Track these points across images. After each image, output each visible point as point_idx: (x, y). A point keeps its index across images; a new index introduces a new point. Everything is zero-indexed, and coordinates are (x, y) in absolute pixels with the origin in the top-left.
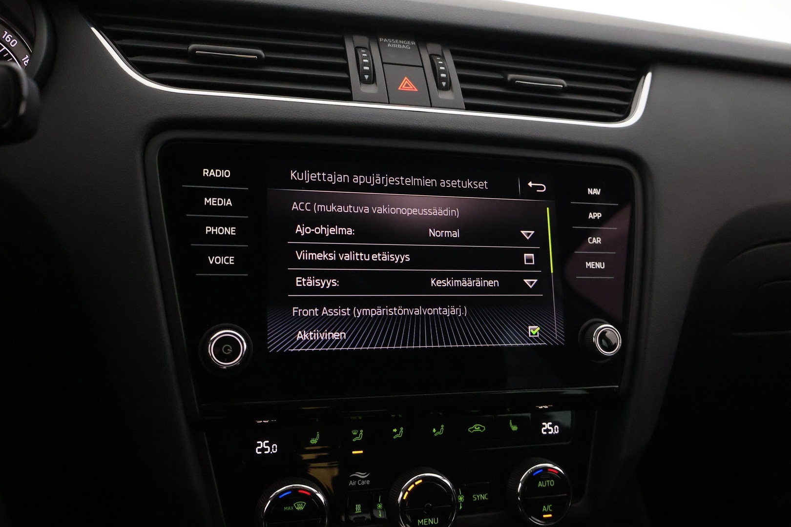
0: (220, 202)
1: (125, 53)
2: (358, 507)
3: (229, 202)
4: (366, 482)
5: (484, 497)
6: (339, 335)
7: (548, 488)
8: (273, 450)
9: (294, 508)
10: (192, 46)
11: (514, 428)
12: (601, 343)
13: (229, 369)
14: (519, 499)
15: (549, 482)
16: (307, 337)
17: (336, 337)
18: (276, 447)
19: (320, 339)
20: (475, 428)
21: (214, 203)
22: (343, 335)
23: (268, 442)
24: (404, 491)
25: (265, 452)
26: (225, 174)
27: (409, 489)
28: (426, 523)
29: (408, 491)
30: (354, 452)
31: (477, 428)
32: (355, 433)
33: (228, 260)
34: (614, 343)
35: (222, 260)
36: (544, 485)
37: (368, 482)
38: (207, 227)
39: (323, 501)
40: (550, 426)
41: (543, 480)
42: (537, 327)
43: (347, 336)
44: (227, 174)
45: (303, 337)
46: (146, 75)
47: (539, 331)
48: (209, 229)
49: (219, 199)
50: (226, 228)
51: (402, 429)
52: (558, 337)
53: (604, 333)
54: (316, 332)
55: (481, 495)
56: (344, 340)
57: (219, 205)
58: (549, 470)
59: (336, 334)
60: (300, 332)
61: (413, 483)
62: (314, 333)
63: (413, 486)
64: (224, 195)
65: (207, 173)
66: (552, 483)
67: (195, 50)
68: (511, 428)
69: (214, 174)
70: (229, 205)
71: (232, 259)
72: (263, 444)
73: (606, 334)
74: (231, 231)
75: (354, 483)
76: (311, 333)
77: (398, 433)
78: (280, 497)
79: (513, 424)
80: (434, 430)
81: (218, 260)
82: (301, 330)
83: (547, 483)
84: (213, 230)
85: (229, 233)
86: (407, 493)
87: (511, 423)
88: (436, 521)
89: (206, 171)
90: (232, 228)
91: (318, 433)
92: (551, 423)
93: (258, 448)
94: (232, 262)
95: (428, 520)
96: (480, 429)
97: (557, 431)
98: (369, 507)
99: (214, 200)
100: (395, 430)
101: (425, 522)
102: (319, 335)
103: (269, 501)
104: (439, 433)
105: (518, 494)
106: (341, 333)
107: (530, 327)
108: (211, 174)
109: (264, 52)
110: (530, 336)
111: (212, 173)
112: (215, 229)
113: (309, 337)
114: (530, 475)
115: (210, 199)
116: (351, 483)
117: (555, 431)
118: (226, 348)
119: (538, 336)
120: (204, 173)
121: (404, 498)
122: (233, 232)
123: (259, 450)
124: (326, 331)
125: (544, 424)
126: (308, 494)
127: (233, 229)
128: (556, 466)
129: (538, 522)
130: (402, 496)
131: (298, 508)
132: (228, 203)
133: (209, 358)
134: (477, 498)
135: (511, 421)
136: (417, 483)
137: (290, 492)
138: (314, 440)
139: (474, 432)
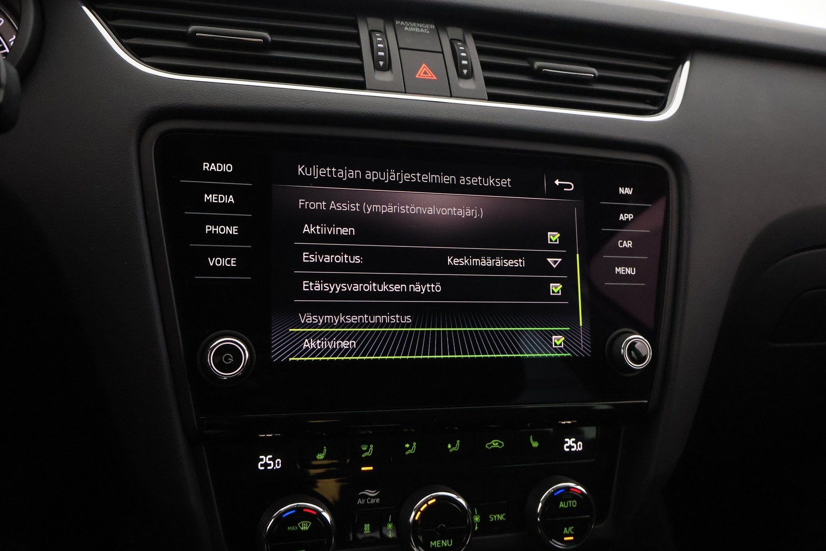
0: (222, 199)
1: (120, 34)
2: (367, 527)
3: (231, 199)
4: (376, 500)
5: (501, 517)
6: (348, 344)
7: (570, 509)
8: (276, 465)
9: (298, 528)
10: (192, 28)
11: (535, 444)
12: (630, 355)
13: (231, 380)
14: (539, 519)
15: (571, 503)
16: (314, 346)
17: (345, 346)
18: (280, 462)
19: (328, 348)
20: (493, 444)
21: (215, 200)
22: (353, 344)
23: (271, 456)
24: (416, 510)
25: (268, 468)
26: (227, 168)
27: (422, 509)
28: (439, 545)
29: (420, 511)
30: (363, 469)
31: (495, 444)
32: (364, 449)
33: (229, 262)
34: (644, 355)
35: (223, 262)
36: (566, 505)
37: (378, 500)
38: (207, 226)
39: (329, 520)
40: (573, 442)
41: (565, 500)
42: (561, 337)
43: (357, 345)
44: (229, 168)
45: (310, 345)
46: (141, 59)
47: (564, 341)
48: (209, 228)
49: (220, 196)
50: (227, 227)
51: (415, 444)
52: (584, 348)
53: (634, 344)
55: (498, 515)
56: (354, 349)
57: (220, 202)
58: (571, 489)
59: (345, 343)
60: (307, 340)
61: (426, 502)
62: (321, 341)
63: (426, 505)
64: (226, 191)
65: (207, 167)
66: (574, 504)
67: (195, 32)
68: (531, 444)
69: (214, 168)
70: (231, 202)
71: (233, 260)
72: (266, 459)
73: (636, 346)
74: (233, 230)
75: (363, 502)
76: (318, 342)
77: (411, 449)
78: (284, 516)
79: (534, 440)
80: (449, 446)
81: (219, 262)
82: (307, 338)
83: (569, 503)
84: (213, 229)
85: (231, 233)
86: (419, 513)
87: (531, 439)
88: (450, 543)
89: (206, 165)
90: (234, 227)
91: (325, 447)
92: (574, 439)
93: (261, 463)
94: (233, 264)
95: (441, 542)
96: (498, 445)
97: (580, 448)
98: (378, 525)
99: (215, 197)
100: (407, 446)
102: (327, 344)
103: (273, 520)
104: (454, 449)
105: (537, 515)
106: (351, 342)
107: (554, 337)
108: (211, 168)
109: (270, 35)
110: (554, 346)
111: (213, 167)
112: (215, 228)
113: (316, 346)
114: (551, 494)
115: (211, 195)
116: (360, 501)
117: (578, 447)
118: (227, 358)
119: (562, 346)
120: (204, 167)
121: (417, 518)
122: (235, 232)
123: (262, 465)
124: (335, 339)
125: (566, 440)
126: (315, 513)
127: (235, 229)
128: (578, 485)
129: (559, 545)
130: (414, 516)
131: (302, 528)
132: (229, 200)
133: (209, 368)
134: (494, 518)
135: (531, 436)
136: (430, 503)
137: (294, 511)
138: (320, 456)
139: (492, 448)
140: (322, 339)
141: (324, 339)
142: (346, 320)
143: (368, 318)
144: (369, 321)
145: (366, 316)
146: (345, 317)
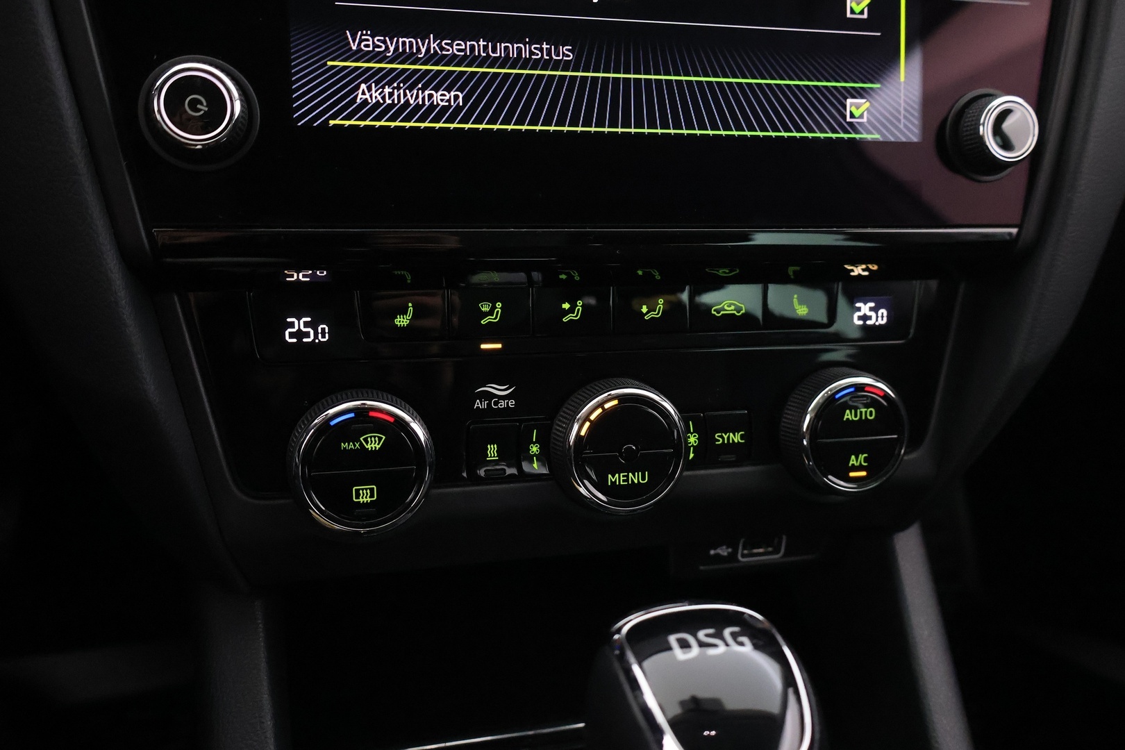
2: (492, 451)
4: (508, 403)
5: (736, 438)
6: (447, 98)
7: (863, 423)
8: (320, 335)
9: (361, 445)
11: (802, 310)
14: (805, 442)
15: (866, 412)
16: (379, 98)
17: (442, 100)
18: (327, 331)
19: (407, 103)
20: (726, 308)
22: (456, 97)
23: (309, 319)
24: (580, 421)
25: (305, 340)
27: (593, 417)
28: (624, 481)
29: (590, 421)
30: (483, 346)
31: (729, 306)
32: (485, 309)
36: (856, 416)
37: (512, 403)
39: (422, 439)
40: (871, 309)
41: (855, 408)
42: (864, 101)
43: (466, 100)
45: (371, 96)
47: (867, 109)
51: (580, 303)
52: (905, 126)
54: (398, 88)
55: (731, 435)
56: (458, 109)
58: (866, 388)
59: (442, 95)
60: (363, 86)
61: (601, 405)
62: (394, 88)
63: (599, 411)
66: (871, 415)
68: (795, 309)
72: (299, 324)
75: (484, 405)
76: (387, 90)
77: (572, 311)
78: (333, 423)
79: (801, 303)
80: (644, 309)
82: (365, 81)
83: (861, 413)
87: (795, 301)
88: (643, 479)
91: (410, 305)
92: (872, 305)
93: (290, 330)
95: (627, 476)
96: (735, 309)
97: (882, 319)
98: (514, 452)
100: (566, 306)
101: (622, 478)
102: (405, 95)
103: (312, 431)
104: (654, 314)
105: (803, 435)
106: (453, 93)
107: (849, 101)
110: (848, 119)
113: (383, 98)
114: (831, 399)
116: (478, 404)
118: (194, 103)
119: (865, 120)
121: (583, 433)
123: (292, 335)
124: (420, 86)
125: (858, 305)
126: (391, 420)
128: (878, 381)
129: (841, 485)
131: (369, 446)
133: (157, 123)
134: (723, 438)
135: (796, 296)
136: (607, 406)
137: (352, 415)
138: (402, 320)
139: (723, 314)
140: (395, 85)
141: (398, 84)
142: (442, 49)
143: (485, 47)
144: (488, 54)
145: (482, 43)
146: (441, 43)
